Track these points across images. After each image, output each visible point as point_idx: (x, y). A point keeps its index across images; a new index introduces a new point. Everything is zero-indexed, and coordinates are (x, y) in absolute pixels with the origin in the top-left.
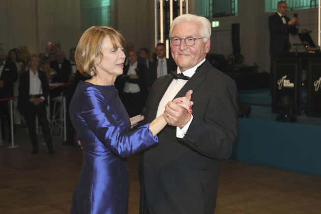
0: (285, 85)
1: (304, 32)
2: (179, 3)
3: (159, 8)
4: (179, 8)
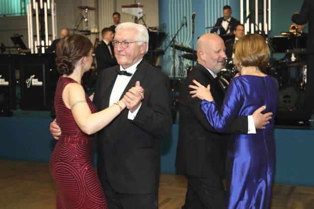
1: (16, 36)
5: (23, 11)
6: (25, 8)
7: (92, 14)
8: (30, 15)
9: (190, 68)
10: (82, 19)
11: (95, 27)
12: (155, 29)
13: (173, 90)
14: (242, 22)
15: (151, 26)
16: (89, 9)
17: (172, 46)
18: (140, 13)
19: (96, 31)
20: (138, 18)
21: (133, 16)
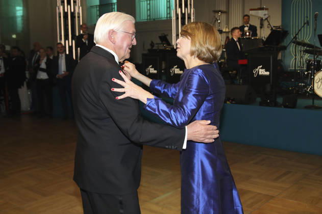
0: (151, 72)
1: (163, 35)
2: (75, 13)
3: (60, 17)
4: (75, 17)
5: (168, 16)
6: (170, 13)
7: (224, 17)
8: (174, 18)
9: (310, 61)
10: (215, 21)
11: (226, 27)
12: (279, 27)
13: (293, 80)
15: (276, 26)
16: (222, 12)
17: (294, 42)
18: (265, 15)
19: (227, 30)
20: (264, 19)
21: (259, 17)
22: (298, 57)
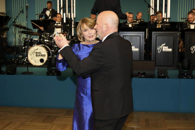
9: (26, 39)
12: (2, 14)
13: (15, 53)
14: (58, 12)
17: (14, 25)
22: (17, 36)
